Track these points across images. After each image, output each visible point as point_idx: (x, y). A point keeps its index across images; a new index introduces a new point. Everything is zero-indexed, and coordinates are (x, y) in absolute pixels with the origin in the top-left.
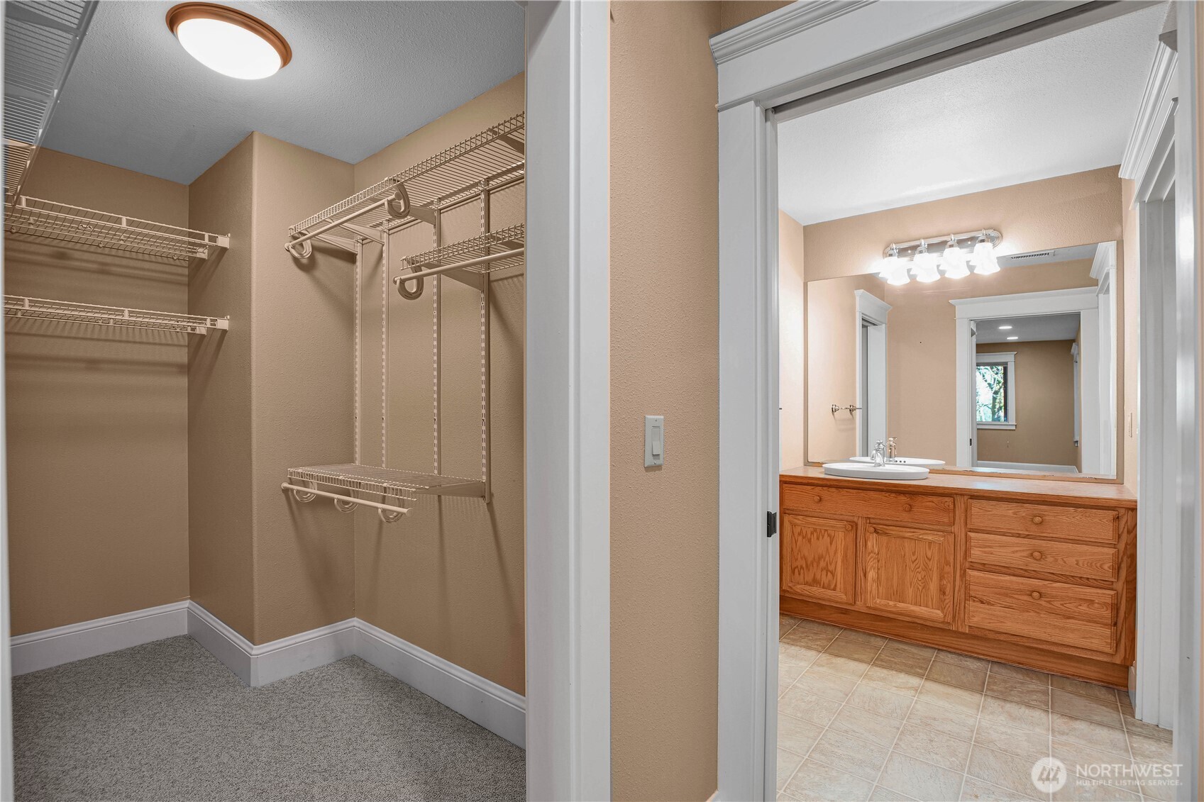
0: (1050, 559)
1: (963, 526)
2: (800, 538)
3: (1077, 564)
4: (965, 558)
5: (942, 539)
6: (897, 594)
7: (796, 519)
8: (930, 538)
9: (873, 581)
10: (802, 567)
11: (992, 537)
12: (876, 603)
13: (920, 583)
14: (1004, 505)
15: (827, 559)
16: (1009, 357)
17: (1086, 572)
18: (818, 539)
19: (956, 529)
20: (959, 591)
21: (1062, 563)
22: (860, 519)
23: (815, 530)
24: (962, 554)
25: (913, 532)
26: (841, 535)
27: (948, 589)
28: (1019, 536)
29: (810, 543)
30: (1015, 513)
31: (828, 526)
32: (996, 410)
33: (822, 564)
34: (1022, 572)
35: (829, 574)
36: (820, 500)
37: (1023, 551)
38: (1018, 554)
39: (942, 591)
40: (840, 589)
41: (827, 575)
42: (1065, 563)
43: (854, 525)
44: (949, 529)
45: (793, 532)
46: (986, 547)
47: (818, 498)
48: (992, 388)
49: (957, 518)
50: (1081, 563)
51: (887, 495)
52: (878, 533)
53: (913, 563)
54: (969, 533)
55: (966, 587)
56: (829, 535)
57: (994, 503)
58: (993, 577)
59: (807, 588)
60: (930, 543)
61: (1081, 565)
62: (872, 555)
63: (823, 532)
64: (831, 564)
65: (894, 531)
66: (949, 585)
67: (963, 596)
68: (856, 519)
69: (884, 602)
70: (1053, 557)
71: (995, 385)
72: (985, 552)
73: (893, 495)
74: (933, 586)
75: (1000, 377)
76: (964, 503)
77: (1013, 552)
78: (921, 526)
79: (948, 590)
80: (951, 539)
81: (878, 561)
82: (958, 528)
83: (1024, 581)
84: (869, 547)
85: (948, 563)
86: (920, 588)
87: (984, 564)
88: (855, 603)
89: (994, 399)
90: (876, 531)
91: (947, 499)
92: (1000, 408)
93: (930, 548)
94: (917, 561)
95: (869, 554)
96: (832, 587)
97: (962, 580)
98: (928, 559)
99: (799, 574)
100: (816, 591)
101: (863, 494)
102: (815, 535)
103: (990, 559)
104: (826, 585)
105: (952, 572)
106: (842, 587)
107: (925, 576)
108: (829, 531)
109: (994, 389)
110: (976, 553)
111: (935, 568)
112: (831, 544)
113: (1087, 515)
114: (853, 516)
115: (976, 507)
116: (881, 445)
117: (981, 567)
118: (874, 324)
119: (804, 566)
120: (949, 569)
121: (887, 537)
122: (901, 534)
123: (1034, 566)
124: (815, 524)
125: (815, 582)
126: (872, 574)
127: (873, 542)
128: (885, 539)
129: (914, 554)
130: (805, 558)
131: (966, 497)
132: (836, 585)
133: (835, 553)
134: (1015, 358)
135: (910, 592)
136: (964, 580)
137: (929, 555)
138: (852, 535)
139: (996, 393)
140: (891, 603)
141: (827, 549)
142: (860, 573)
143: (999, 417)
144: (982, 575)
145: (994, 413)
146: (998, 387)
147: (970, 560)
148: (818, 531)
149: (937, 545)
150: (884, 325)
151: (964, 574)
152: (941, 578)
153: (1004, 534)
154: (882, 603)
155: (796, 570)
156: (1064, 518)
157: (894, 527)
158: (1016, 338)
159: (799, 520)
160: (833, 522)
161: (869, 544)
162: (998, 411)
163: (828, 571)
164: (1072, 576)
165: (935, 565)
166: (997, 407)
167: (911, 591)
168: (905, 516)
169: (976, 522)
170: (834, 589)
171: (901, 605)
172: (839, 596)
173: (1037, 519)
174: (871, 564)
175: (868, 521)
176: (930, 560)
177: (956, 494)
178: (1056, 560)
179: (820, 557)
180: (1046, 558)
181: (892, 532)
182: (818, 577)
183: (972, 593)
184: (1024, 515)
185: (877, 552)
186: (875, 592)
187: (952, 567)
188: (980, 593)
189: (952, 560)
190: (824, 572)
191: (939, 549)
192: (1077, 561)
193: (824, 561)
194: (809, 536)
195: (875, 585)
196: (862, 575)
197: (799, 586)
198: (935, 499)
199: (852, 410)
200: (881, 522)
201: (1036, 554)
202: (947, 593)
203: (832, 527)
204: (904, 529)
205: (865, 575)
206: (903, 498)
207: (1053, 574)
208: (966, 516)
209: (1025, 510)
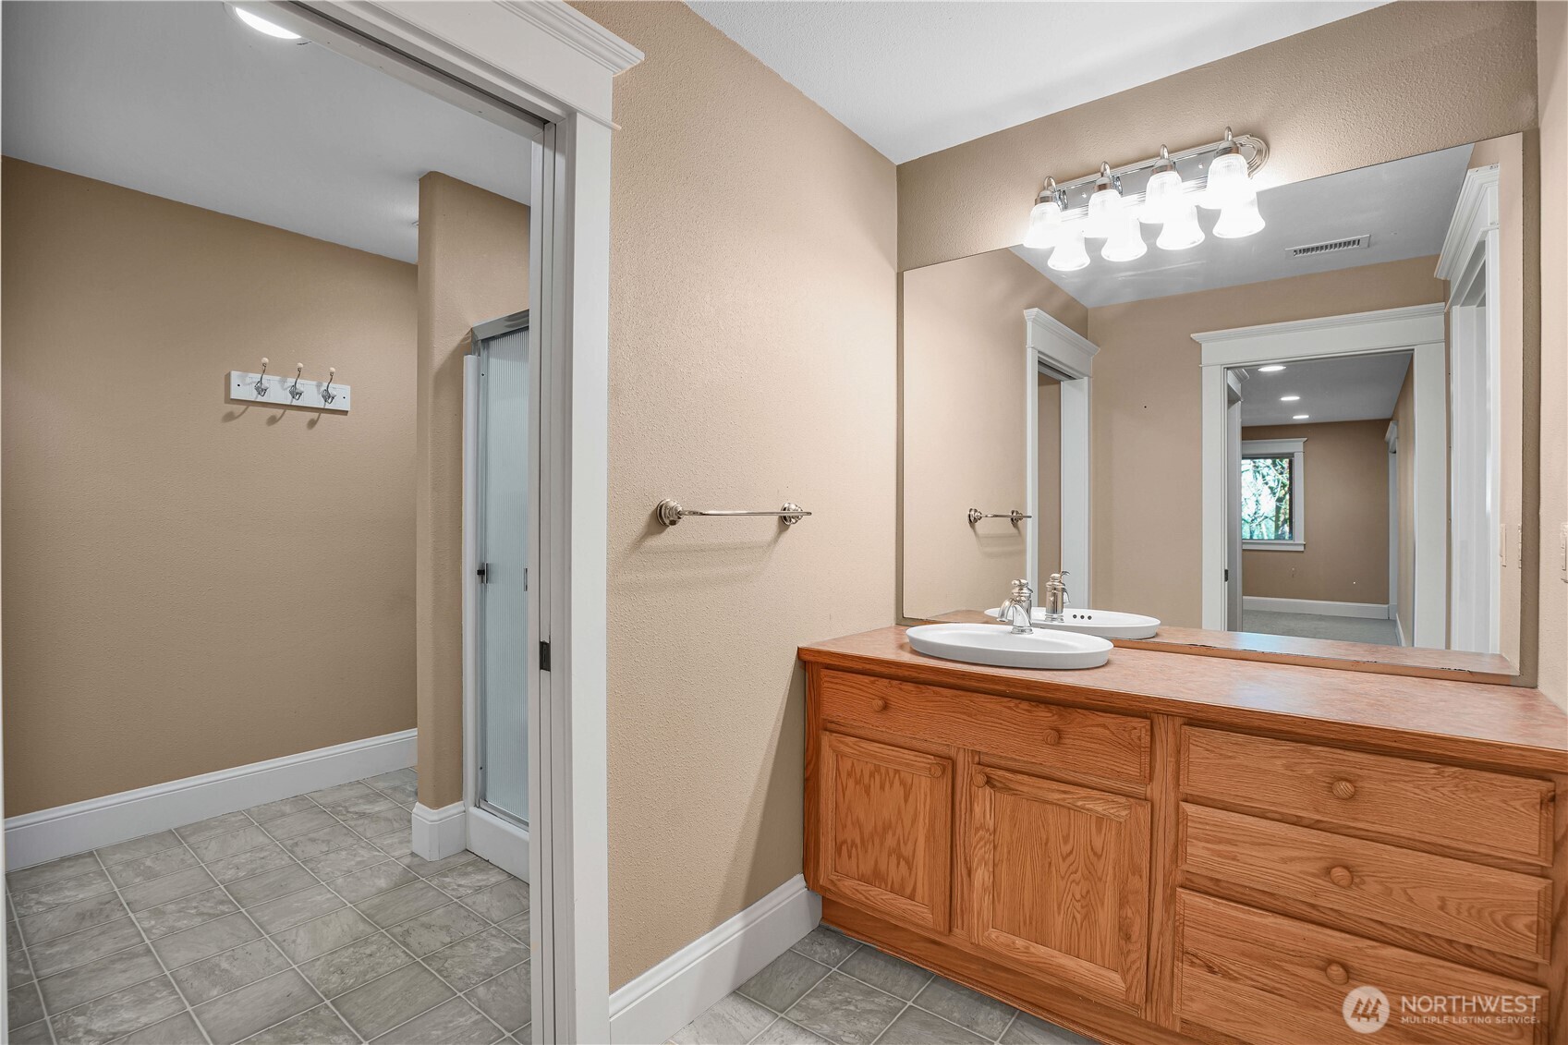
0: (1373, 887)
1: (1171, 786)
2: (851, 783)
3: (1442, 908)
4: (1175, 860)
5: (1124, 813)
6: (1031, 923)
7: (842, 742)
8: (1099, 809)
9: (985, 890)
10: (853, 843)
11: (1235, 818)
12: (989, 938)
13: (1078, 905)
14: (1264, 746)
15: (899, 831)
16: (1296, 446)
17: (1467, 933)
18: (882, 787)
19: (1154, 790)
20: (1161, 933)
21: (1403, 899)
22: (961, 752)
23: (877, 769)
24: (1169, 851)
25: (1065, 792)
26: (925, 783)
27: (1136, 928)
28: (1297, 822)
29: (868, 795)
30: (1287, 767)
31: (900, 764)
32: (1280, 523)
33: (890, 841)
34: (1304, 907)
35: (902, 863)
36: (886, 707)
37: (1308, 859)
38: (1296, 868)
39: (1125, 933)
40: (923, 898)
41: (898, 864)
42: (1411, 900)
43: (947, 764)
44: (1140, 790)
45: (838, 769)
46: (1220, 841)
47: (880, 703)
48: (1274, 494)
49: (1158, 766)
50: (1451, 907)
51: (1012, 705)
52: (993, 787)
53: (1064, 859)
54: (1183, 804)
55: (1175, 929)
56: (902, 783)
57: (1240, 738)
58: (1234, 913)
59: (863, 887)
60: (1100, 820)
61: (1454, 912)
62: (981, 833)
63: (891, 774)
64: (905, 844)
65: (1026, 784)
66: (1138, 920)
67: (1169, 947)
68: (953, 753)
69: (1004, 938)
70: (1381, 883)
71: (1279, 489)
72: (1219, 854)
73: (1025, 705)
74: (1106, 916)
75: (1285, 478)
76: (1175, 733)
77: (1284, 861)
78: (1079, 778)
79: (1138, 930)
80: (1143, 813)
81: (995, 848)
82: (1159, 789)
83: (1307, 934)
84: (977, 817)
85: (1136, 870)
86: (1079, 917)
87: (1218, 880)
88: (950, 930)
89: (1278, 509)
90: (989, 781)
91: (1136, 722)
92: (1285, 521)
93: (1099, 830)
94: (1071, 858)
95: (977, 830)
96: (908, 891)
97: (1167, 911)
98: (1095, 854)
99: (850, 857)
100: (879, 896)
101: (965, 698)
102: (877, 777)
103: (1229, 872)
104: (896, 886)
105: (1146, 890)
106: (926, 895)
107: (1088, 892)
108: (902, 774)
109: (1277, 495)
110: (1199, 855)
111: (1110, 878)
112: (906, 801)
113: (1470, 784)
114: (948, 745)
115: (1202, 746)
116: (1025, 590)
117: (1209, 884)
118: (1070, 377)
119: (858, 841)
120: (1139, 884)
121: (1013, 798)
122: (1040, 793)
123: (1333, 899)
124: (875, 757)
125: (877, 878)
126: (981, 875)
127: (984, 806)
128: (1006, 800)
129: (1066, 840)
130: (858, 824)
131: (1178, 721)
132: (914, 889)
133: (914, 821)
134: (1304, 446)
135: (1058, 922)
136: (1172, 912)
137: (1098, 844)
138: (944, 785)
139: (1280, 500)
140: (1020, 943)
141: (899, 812)
142: (961, 869)
143: (1283, 533)
144: (1211, 906)
145: (1277, 527)
146: (1283, 492)
147: (1185, 867)
148: (883, 771)
149: (1114, 824)
150: (1086, 378)
151: (1170, 899)
152: (1123, 902)
153: (1262, 815)
154: (1002, 939)
155: (844, 848)
156: (1409, 787)
157: (1026, 778)
158: (1306, 417)
159: (847, 745)
160: (909, 755)
161: (977, 809)
162: (1283, 525)
163: (900, 856)
164: (1429, 936)
165: (1111, 871)
166: (1282, 519)
167: (1059, 920)
168: (1046, 757)
169: (1199, 782)
170: (912, 897)
171: (1040, 950)
172: (921, 912)
173: (1344, 788)
174: (981, 853)
175: (977, 759)
176: (1099, 857)
177: (1157, 712)
178: (1389, 892)
179: (887, 827)
180: (1363, 882)
181: (1020, 788)
182: (883, 867)
183: (1188, 945)
184: (1310, 772)
185: (992, 829)
186: (987, 914)
187: (1145, 879)
188: (1206, 948)
189: (1145, 865)
190: (894, 858)
191: (1119, 834)
192: (1443, 899)
193: (894, 835)
194: (866, 780)
195: (987, 900)
196: (964, 872)
197: (849, 883)
198: (1109, 720)
199: (1016, 520)
200: (1003, 763)
201: (1339, 873)
202: (1134, 938)
203: (907, 765)
204: (1047, 784)
205: (969, 874)
206: (1043, 715)
207: (1381, 923)
208: (1178, 763)
209: (1316, 761)
